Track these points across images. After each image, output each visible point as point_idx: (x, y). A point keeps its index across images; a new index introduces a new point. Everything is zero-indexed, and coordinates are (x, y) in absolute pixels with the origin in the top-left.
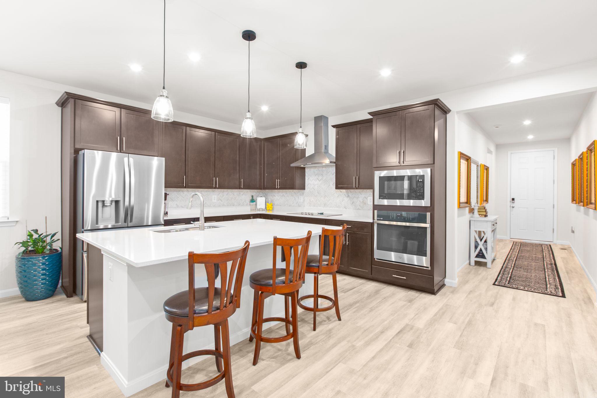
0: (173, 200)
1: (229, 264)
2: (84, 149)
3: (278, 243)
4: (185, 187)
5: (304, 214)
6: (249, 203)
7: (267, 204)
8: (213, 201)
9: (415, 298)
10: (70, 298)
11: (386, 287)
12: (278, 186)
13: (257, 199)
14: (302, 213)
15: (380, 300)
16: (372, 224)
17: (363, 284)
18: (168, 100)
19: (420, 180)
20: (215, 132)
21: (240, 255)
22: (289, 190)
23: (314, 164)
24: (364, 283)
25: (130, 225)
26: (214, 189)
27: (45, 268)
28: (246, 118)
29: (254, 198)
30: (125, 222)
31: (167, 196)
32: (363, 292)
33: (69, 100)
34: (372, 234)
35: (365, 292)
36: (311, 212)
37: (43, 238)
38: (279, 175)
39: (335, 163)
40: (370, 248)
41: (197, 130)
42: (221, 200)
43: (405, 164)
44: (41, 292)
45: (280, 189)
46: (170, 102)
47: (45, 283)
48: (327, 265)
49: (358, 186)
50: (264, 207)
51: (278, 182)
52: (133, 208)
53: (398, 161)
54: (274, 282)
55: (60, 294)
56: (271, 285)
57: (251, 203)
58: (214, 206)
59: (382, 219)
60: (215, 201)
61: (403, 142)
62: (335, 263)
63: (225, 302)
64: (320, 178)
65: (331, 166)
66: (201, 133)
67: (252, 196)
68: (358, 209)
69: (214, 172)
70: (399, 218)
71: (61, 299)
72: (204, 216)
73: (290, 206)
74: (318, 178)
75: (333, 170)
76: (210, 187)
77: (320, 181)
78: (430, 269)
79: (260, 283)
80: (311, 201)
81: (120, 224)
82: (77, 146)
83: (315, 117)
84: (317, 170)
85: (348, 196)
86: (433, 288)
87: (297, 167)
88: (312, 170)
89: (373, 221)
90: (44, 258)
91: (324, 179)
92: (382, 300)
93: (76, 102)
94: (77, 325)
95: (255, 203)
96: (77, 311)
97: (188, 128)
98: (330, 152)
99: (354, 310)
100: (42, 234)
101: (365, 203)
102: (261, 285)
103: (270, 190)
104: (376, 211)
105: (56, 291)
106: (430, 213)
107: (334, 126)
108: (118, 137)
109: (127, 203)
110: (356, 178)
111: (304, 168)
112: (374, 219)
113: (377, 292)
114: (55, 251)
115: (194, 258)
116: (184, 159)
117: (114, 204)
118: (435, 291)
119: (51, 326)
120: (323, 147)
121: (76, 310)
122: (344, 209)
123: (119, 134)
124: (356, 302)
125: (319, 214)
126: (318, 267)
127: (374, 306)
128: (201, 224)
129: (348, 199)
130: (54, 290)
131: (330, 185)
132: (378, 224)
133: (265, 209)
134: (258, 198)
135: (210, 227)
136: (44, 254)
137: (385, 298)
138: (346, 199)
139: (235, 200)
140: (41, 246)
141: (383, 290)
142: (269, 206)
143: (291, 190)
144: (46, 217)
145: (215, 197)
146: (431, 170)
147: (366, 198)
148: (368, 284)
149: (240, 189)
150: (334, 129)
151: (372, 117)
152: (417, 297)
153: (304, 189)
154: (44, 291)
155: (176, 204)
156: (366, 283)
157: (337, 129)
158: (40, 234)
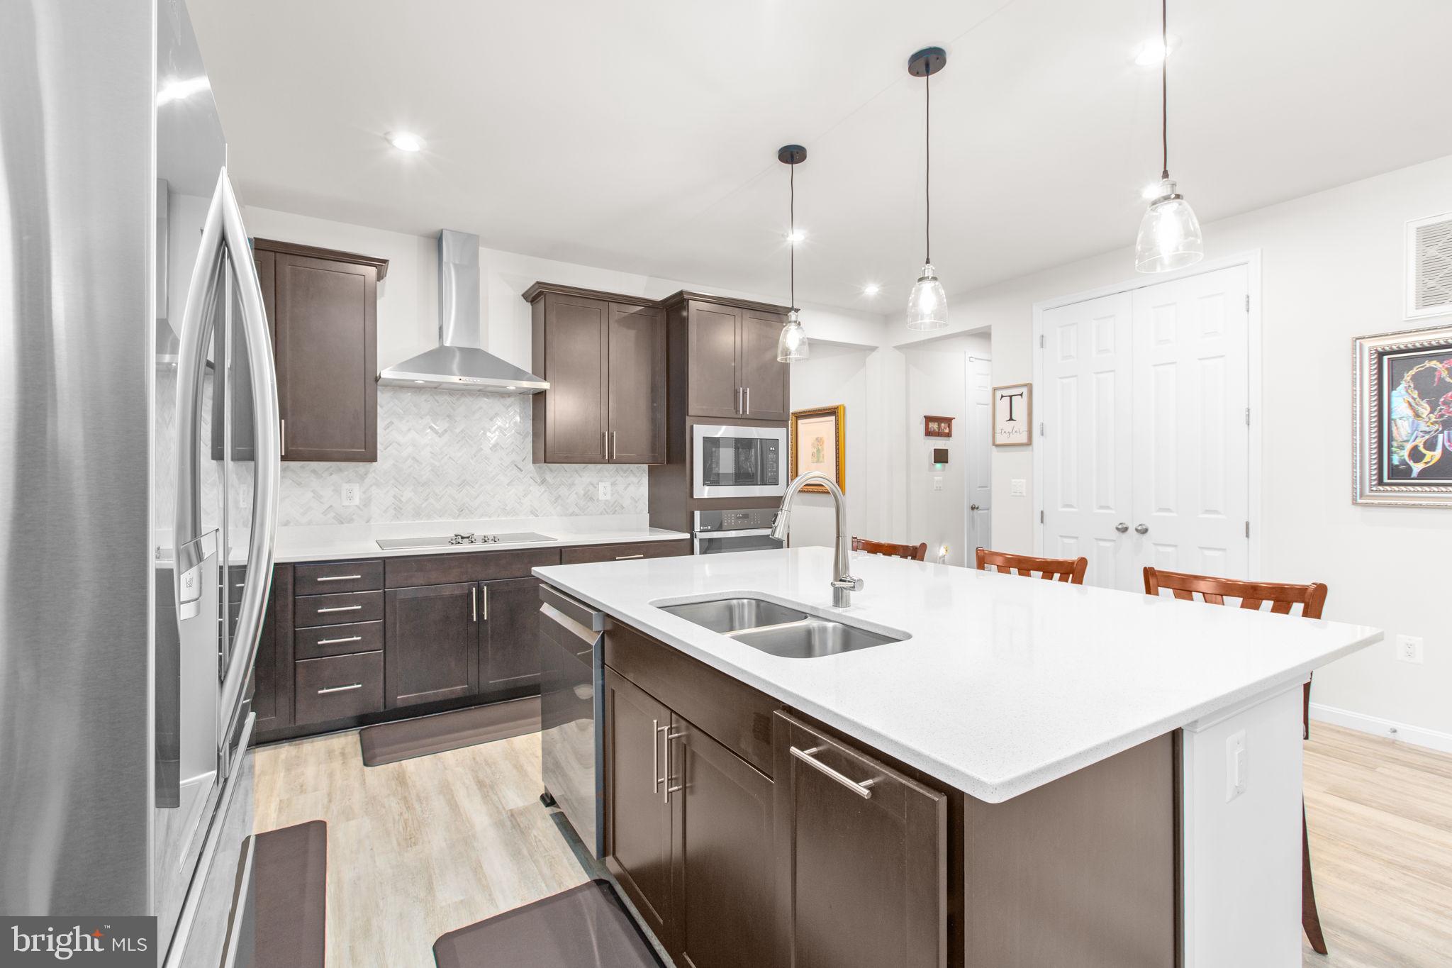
16: (690, 541)
19: (771, 449)
64: (443, 424)
68: (573, 514)
74: (432, 425)
77: (440, 437)
85: (544, 481)
89: (691, 535)
91: (457, 431)
101: (591, 499)
104: (698, 514)
110: (611, 437)
129: (544, 490)
138: (537, 491)
146: (787, 431)
147: (593, 485)
153: (374, 461)
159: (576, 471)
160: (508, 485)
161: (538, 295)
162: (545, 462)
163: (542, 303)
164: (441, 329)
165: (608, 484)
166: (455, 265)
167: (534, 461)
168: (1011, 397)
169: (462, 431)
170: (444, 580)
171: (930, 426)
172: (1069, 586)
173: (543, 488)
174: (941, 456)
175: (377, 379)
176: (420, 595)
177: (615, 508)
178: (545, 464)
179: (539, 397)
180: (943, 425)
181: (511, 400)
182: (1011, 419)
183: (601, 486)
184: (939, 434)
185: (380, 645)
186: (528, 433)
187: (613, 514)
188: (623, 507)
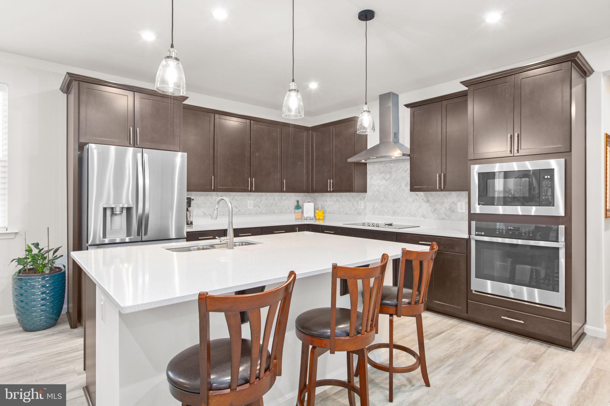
0: (199, 207)
1: (264, 311)
2: (88, 143)
3: (339, 274)
4: (214, 191)
5: (366, 225)
6: (293, 210)
7: (317, 211)
8: (248, 208)
9: (542, 355)
10: (74, 329)
11: (491, 334)
12: (330, 188)
13: (303, 206)
14: (364, 224)
15: (486, 355)
16: (467, 241)
17: (454, 326)
18: (178, 63)
19: (546, 177)
20: (251, 120)
21: (281, 296)
22: (345, 194)
23: (380, 158)
24: (456, 325)
25: (144, 238)
26: (250, 193)
27: (46, 290)
28: (290, 90)
29: (299, 204)
30: (138, 234)
31: (192, 201)
32: (457, 339)
33: (72, 84)
34: (467, 256)
35: (460, 339)
36: (376, 222)
37: (43, 254)
38: (333, 173)
39: (409, 155)
40: (464, 274)
41: (228, 118)
42: (258, 206)
43: (522, 152)
44: (40, 320)
45: (333, 191)
46: (181, 66)
47: (45, 310)
48: (409, 303)
49: (444, 187)
50: (312, 215)
51: (330, 182)
52: (148, 217)
53: (509, 149)
54: (333, 331)
55: (64, 322)
56: (328, 337)
57: (296, 211)
58: (249, 214)
59: (483, 233)
60: (252, 208)
61: (517, 120)
62: (421, 302)
63: (258, 367)
64: (388, 176)
65: (403, 160)
66: (233, 123)
67: (298, 201)
68: (443, 219)
69: (249, 171)
70: (511, 233)
71: (63, 330)
72: (234, 228)
73: (346, 214)
74: (384, 176)
75: (407, 166)
76: (245, 190)
77: (387, 181)
78: (565, 311)
79: (311, 332)
80: (375, 208)
81: (132, 237)
82: (82, 140)
83: (380, 96)
84: (382, 167)
85: (428, 201)
86: (571, 340)
87: (356, 163)
88: (376, 166)
89: (470, 237)
90: (43, 279)
91: (393, 178)
92: (488, 355)
93: (80, 85)
94: (75, 369)
95: (300, 210)
96: (78, 348)
97: (217, 116)
98: (401, 141)
99: (448, 369)
100: (43, 249)
101: (453, 211)
102: (312, 336)
103: (320, 194)
104: (473, 223)
105: (59, 319)
106: (564, 226)
107: (407, 106)
108: (131, 128)
109: (140, 211)
110: (440, 176)
111: (365, 164)
112: (470, 233)
113: (478, 341)
114: (58, 270)
115: (208, 303)
116: (212, 155)
117: (125, 211)
118: (573, 344)
119: (44, 369)
120: (392, 136)
121: (77, 346)
122: (423, 219)
123: (132, 124)
124: (449, 355)
125: (386, 225)
126: (396, 306)
127: (477, 364)
128: (229, 241)
129: (428, 205)
130: (56, 318)
131: (401, 186)
132: (477, 241)
133: (314, 218)
134: (304, 203)
135: (242, 244)
136: (44, 274)
137: (492, 352)
138: (425, 205)
139: (276, 206)
140: (42, 264)
141: (486, 338)
142: (319, 214)
143: (348, 194)
144: (48, 228)
145: (250, 203)
146: (566, 161)
147: (455, 203)
148: (462, 327)
149: (282, 192)
150: (409, 110)
151: (466, 88)
152: (544, 353)
153: (366, 192)
154: (44, 320)
155: (204, 212)
156: (460, 325)
157: (412, 108)
158: (41, 249)
159: (445, 196)
183: (459, 204)
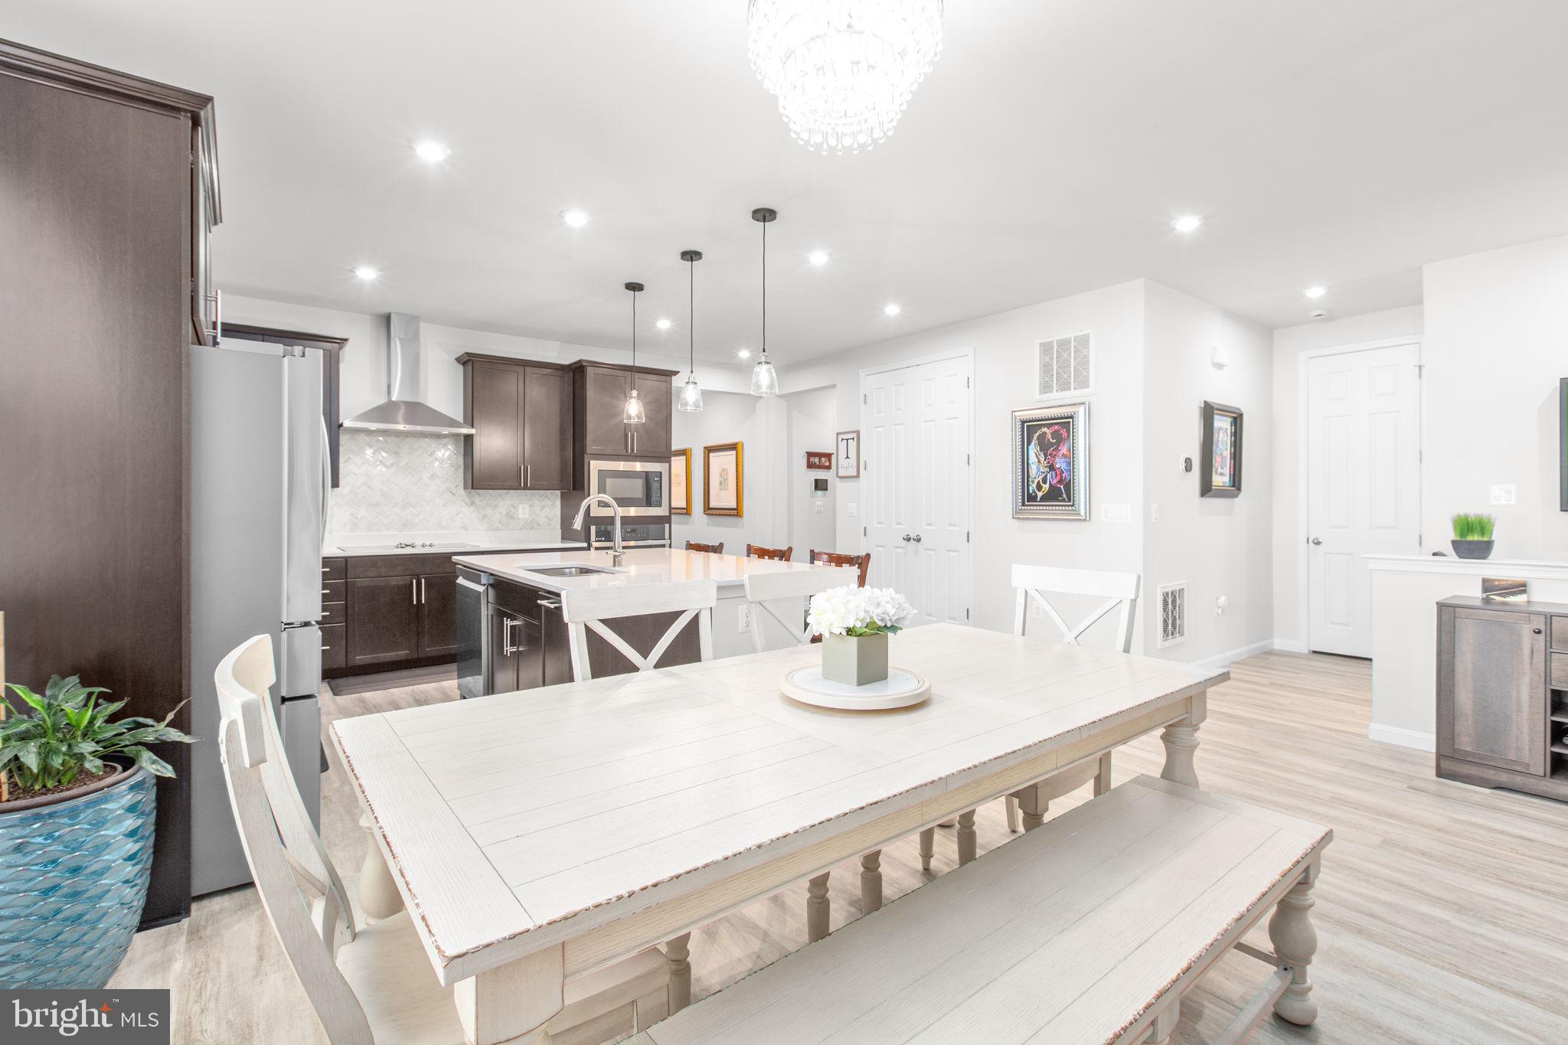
19: (656, 479)
68: (497, 529)
77: (389, 468)
101: (512, 518)
110: (526, 469)
138: (465, 511)
147: (514, 506)
153: (338, 486)
159: (500, 496)
160: (443, 506)
161: (469, 361)
162: (473, 488)
163: (470, 367)
164: (389, 386)
165: (527, 507)
166: (400, 339)
167: (465, 488)
168: (847, 440)
169: (407, 464)
170: (392, 574)
171: (811, 460)
172: (783, 563)
173: (472, 509)
174: (820, 485)
175: (341, 425)
176: (372, 584)
177: (531, 525)
178: (474, 490)
179: (468, 439)
180: (823, 459)
181: (446, 440)
182: (847, 457)
183: (521, 508)
184: (820, 467)
185: (343, 619)
186: (460, 466)
187: (531, 529)
188: (539, 525)
